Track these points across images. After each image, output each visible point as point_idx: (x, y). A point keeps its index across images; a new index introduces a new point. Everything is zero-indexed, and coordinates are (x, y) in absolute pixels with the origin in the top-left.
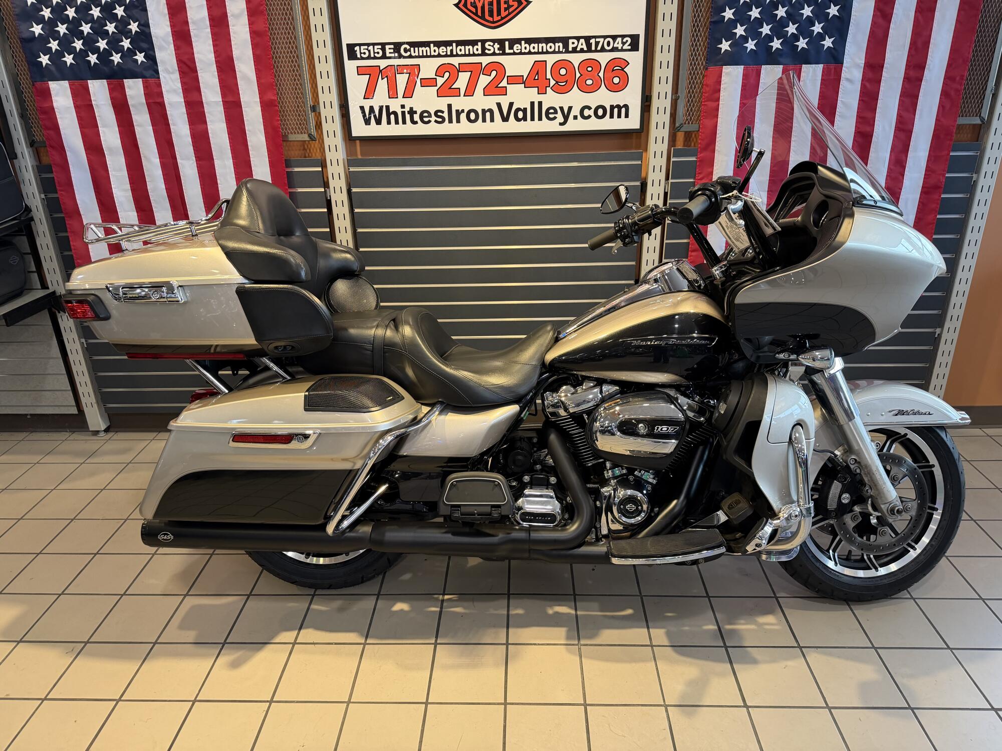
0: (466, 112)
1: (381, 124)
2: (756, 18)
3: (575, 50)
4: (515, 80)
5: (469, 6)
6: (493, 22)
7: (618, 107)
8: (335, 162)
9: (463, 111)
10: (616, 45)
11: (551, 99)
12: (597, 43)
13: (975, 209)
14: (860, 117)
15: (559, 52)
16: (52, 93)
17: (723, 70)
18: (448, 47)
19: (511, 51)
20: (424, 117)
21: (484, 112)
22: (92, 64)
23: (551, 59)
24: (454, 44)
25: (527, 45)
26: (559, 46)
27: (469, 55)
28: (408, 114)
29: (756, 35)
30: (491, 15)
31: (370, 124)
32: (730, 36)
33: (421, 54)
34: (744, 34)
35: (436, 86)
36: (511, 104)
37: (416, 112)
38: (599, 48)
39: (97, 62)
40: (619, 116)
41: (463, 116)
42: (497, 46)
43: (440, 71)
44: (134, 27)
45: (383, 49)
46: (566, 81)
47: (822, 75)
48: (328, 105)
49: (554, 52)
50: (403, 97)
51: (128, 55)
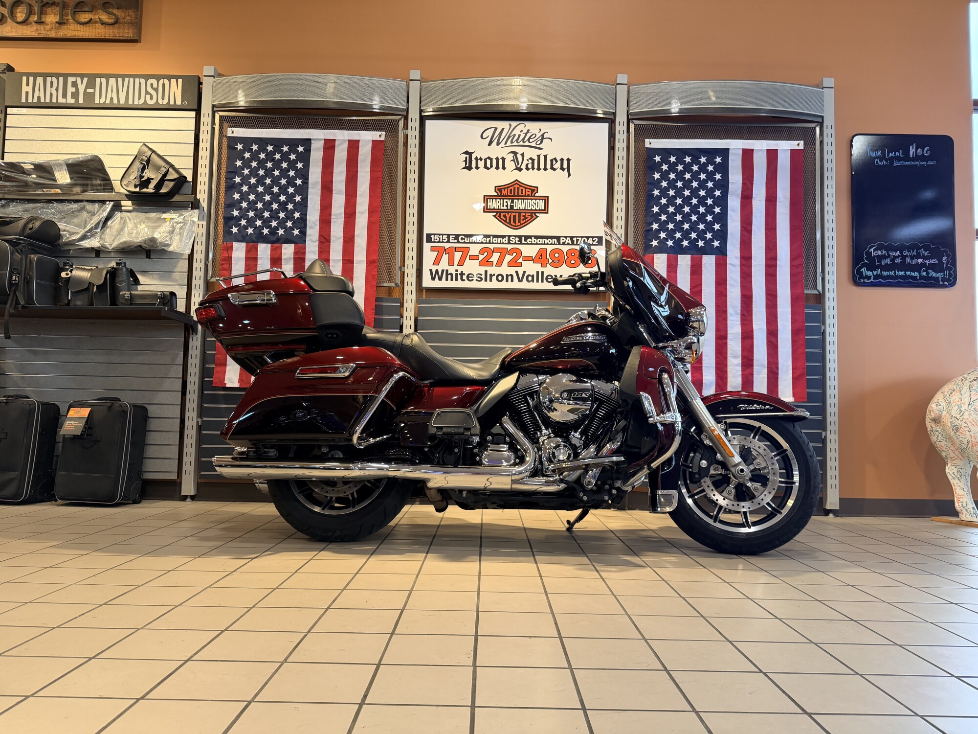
0: (496, 275)
1: (441, 280)
2: (672, 229)
3: (564, 244)
4: (527, 258)
5: (502, 217)
6: (515, 226)
8: (409, 301)
9: (494, 275)
10: (589, 242)
11: (549, 270)
12: (577, 241)
13: (828, 348)
14: (743, 287)
15: (555, 244)
16: (234, 249)
17: (655, 256)
18: (488, 238)
19: (526, 242)
20: (471, 277)
21: (507, 276)
22: (264, 234)
23: (549, 248)
24: (492, 237)
25: (535, 240)
26: (554, 241)
27: (500, 243)
28: (459, 275)
29: (673, 238)
30: (514, 222)
31: (435, 280)
32: (657, 238)
33: (471, 241)
34: (665, 237)
35: (479, 260)
36: (524, 272)
37: (464, 274)
38: (578, 243)
39: (268, 233)
41: (494, 278)
42: (517, 239)
43: (482, 251)
44: (297, 215)
45: (448, 238)
46: (559, 261)
47: (716, 261)
48: (410, 267)
49: (552, 244)
50: (457, 265)
51: (288, 231)
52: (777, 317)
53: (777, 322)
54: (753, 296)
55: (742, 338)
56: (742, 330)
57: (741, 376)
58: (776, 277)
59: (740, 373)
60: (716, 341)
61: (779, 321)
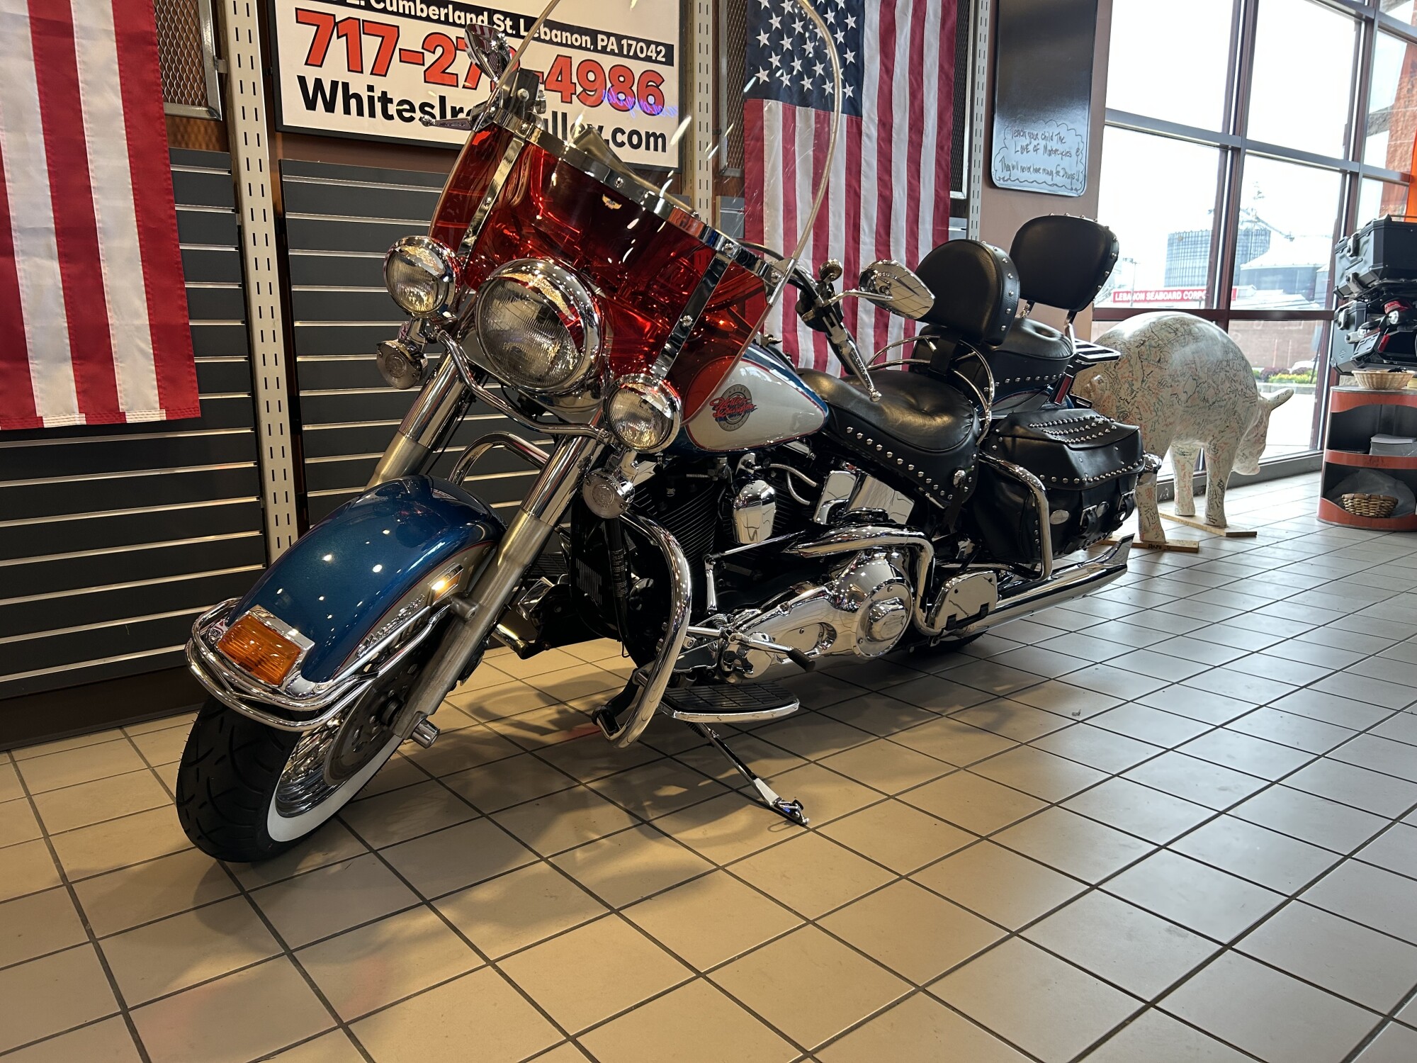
1: (333, 112)
2: (788, 49)
3: (604, 50)
7: (654, 134)
8: (254, 165)
9: (461, 110)
10: (649, 54)
11: (578, 112)
12: (630, 46)
14: (881, 182)
15: (586, 49)
17: (765, 105)
18: (442, 9)
19: (527, 34)
20: (406, 111)
23: (578, 57)
24: (450, 7)
25: (547, 30)
26: (586, 41)
28: (379, 101)
29: (790, 69)
31: (314, 109)
32: (767, 65)
33: (401, 11)
34: (779, 65)
35: (423, 64)
37: (391, 101)
38: (631, 54)
40: (656, 149)
42: (509, 22)
43: (429, 43)
47: (847, 127)
48: (244, 62)
49: (580, 47)
50: (372, 74)
54: (893, 199)
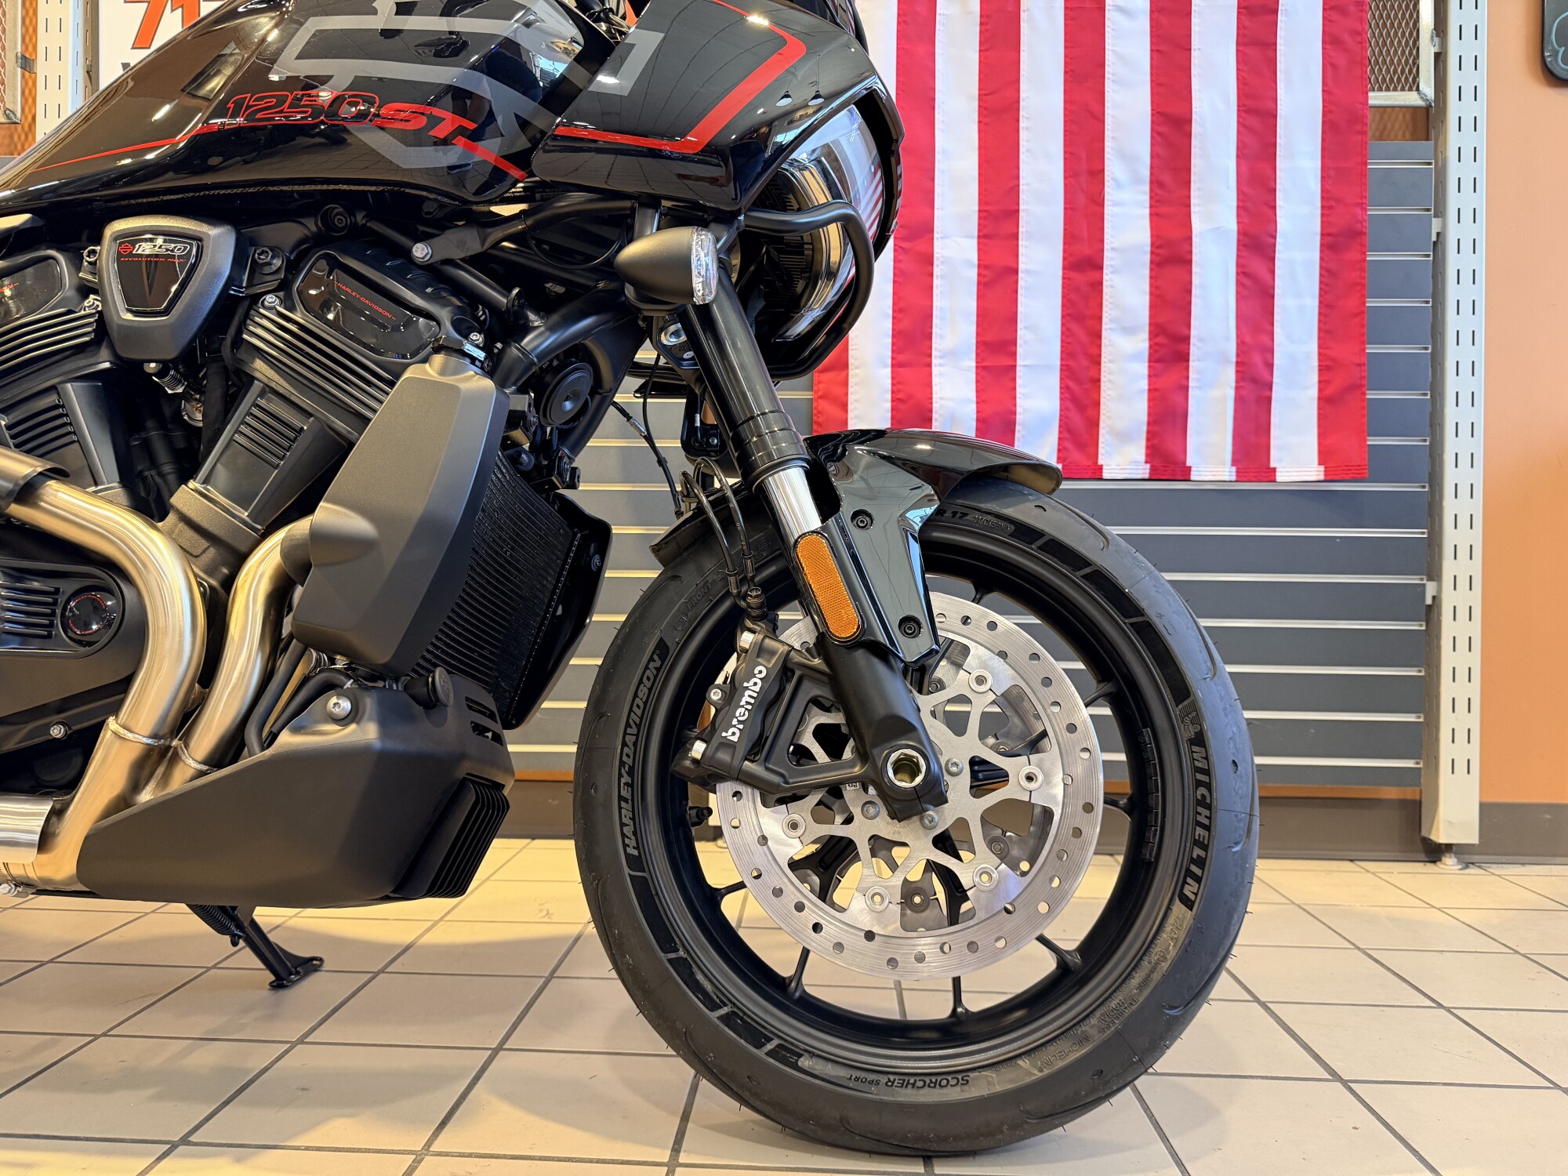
48: (56, 53)
52: (1274, 190)
53: (1274, 208)
54: (1194, 117)
55: (1152, 262)
56: (1152, 236)
57: (1145, 396)
58: (1275, 50)
59: (1144, 384)
60: (1064, 278)
61: (1279, 202)
